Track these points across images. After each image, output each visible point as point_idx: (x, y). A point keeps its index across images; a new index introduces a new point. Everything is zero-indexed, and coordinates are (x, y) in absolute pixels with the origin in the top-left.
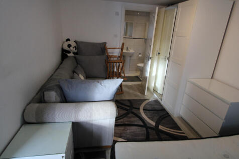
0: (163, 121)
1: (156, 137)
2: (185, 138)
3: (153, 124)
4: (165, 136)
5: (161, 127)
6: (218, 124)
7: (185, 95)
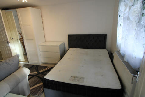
0: (38, 69)
1: (43, 75)
2: (52, 68)
3: (36, 72)
4: (45, 72)
5: (40, 71)
7: (41, 52)
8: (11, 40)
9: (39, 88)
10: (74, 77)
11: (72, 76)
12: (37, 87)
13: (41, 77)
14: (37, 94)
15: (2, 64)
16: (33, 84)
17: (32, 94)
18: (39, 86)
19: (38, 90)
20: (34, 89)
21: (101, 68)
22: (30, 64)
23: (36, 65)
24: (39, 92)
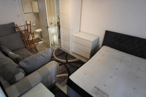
0: (68, 58)
3: (65, 61)
5: (69, 61)
6: (89, 50)
7: (73, 42)
8: (50, 24)
9: (64, 79)
10: (98, 90)
11: (95, 87)
12: (63, 76)
13: (68, 67)
14: (61, 83)
15: (39, 56)
16: (61, 72)
17: (58, 82)
18: (64, 76)
19: (63, 79)
20: (60, 77)
21: (134, 89)
22: (61, 49)
23: (66, 53)
24: (64, 82)
